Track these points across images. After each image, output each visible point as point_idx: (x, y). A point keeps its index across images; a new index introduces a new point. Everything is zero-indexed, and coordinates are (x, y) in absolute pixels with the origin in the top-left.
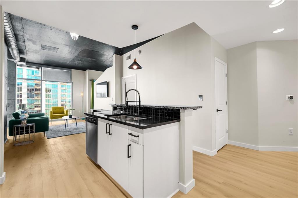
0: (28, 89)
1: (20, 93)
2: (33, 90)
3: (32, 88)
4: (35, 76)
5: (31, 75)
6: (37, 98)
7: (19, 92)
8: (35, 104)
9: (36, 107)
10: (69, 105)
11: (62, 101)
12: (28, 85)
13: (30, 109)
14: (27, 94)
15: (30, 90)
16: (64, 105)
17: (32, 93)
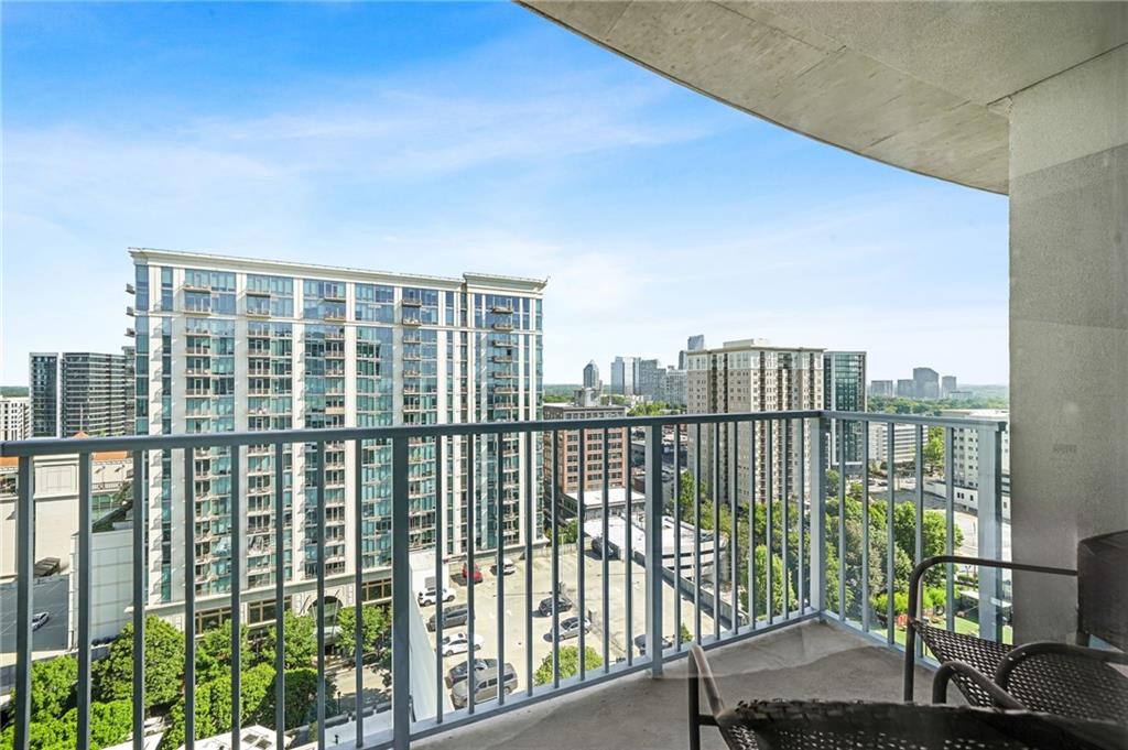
0: (307, 347)
1: (287, 360)
2: (321, 347)
3: (320, 340)
4: (327, 300)
5: (315, 298)
6: (333, 376)
7: (283, 354)
8: (328, 394)
9: (329, 404)
10: (428, 399)
11: (406, 386)
12: (307, 335)
13: (314, 410)
14: (306, 360)
15: (313, 348)
16: (412, 399)
17: (319, 359)
